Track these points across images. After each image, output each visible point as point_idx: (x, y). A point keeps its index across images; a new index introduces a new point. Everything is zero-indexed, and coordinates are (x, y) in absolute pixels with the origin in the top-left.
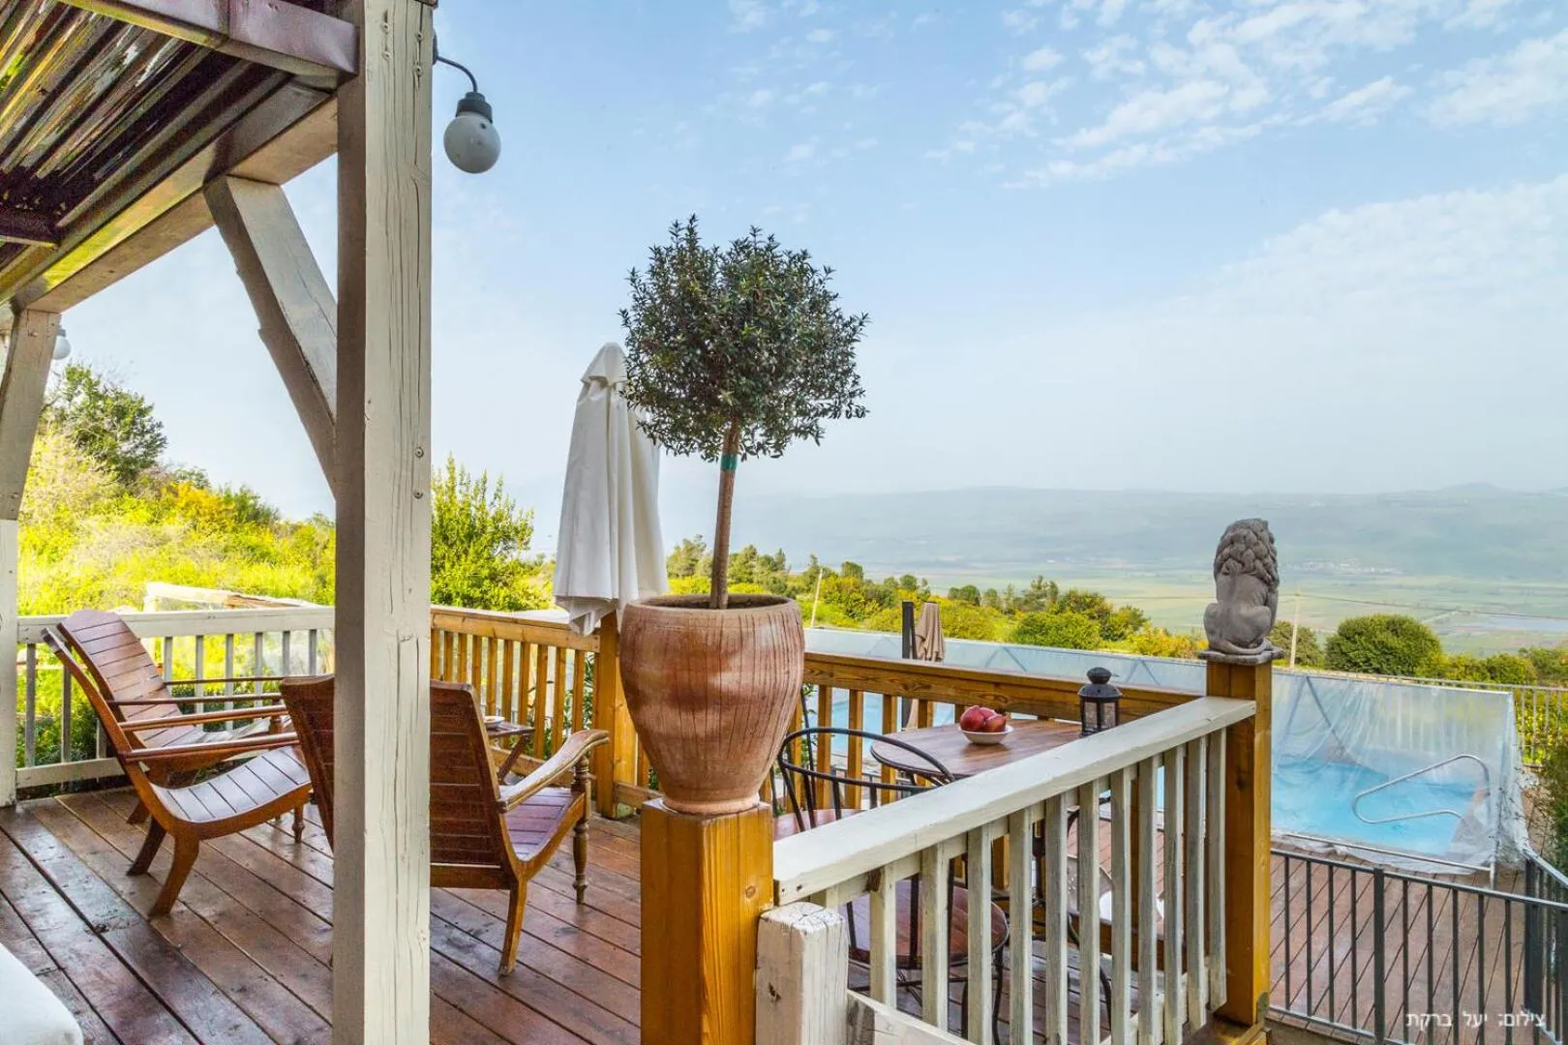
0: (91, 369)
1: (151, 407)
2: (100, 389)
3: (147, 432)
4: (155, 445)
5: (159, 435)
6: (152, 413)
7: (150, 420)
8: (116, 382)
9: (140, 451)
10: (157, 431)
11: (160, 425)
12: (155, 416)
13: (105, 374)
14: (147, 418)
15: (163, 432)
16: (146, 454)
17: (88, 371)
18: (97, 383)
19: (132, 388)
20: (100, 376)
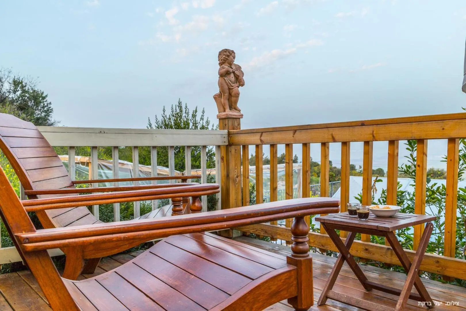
0: (23, 81)
1: (46, 96)
2: (26, 88)
3: (46, 107)
4: (48, 112)
5: (50, 107)
6: (47, 98)
7: (46, 101)
8: (32, 86)
9: (43, 114)
10: (49, 106)
11: (50, 103)
12: (49, 99)
13: (28, 83)
14: (45, 100)
15: (52, 106)
16: (45, 116)
17: (22, 81)
18: (25, 86)
19: (39, 88)
20: (26, 84)
